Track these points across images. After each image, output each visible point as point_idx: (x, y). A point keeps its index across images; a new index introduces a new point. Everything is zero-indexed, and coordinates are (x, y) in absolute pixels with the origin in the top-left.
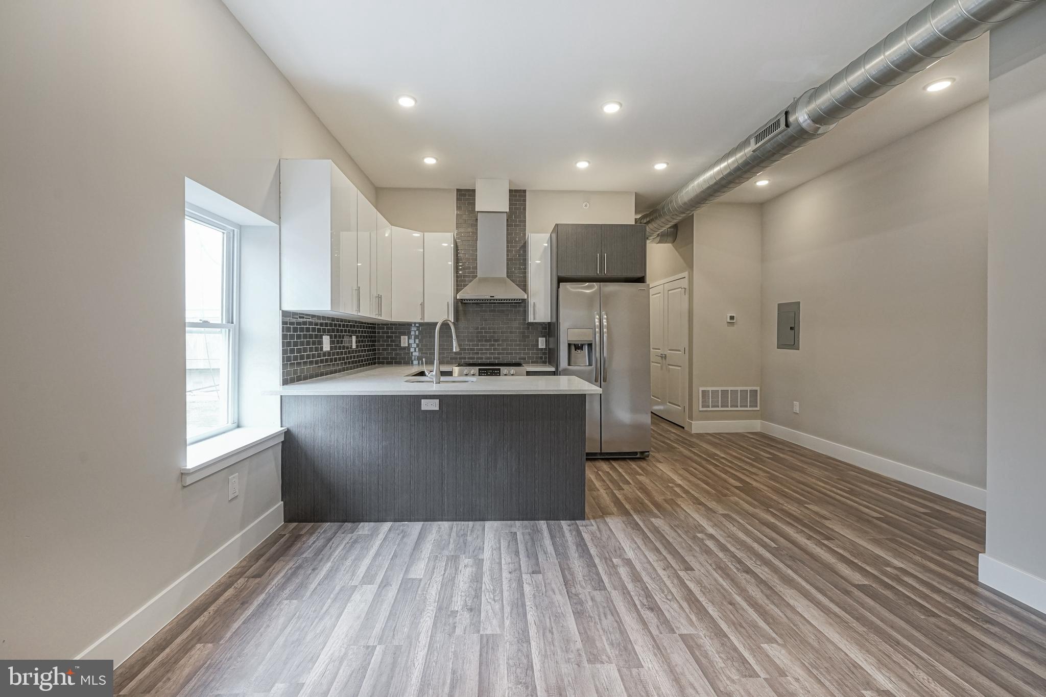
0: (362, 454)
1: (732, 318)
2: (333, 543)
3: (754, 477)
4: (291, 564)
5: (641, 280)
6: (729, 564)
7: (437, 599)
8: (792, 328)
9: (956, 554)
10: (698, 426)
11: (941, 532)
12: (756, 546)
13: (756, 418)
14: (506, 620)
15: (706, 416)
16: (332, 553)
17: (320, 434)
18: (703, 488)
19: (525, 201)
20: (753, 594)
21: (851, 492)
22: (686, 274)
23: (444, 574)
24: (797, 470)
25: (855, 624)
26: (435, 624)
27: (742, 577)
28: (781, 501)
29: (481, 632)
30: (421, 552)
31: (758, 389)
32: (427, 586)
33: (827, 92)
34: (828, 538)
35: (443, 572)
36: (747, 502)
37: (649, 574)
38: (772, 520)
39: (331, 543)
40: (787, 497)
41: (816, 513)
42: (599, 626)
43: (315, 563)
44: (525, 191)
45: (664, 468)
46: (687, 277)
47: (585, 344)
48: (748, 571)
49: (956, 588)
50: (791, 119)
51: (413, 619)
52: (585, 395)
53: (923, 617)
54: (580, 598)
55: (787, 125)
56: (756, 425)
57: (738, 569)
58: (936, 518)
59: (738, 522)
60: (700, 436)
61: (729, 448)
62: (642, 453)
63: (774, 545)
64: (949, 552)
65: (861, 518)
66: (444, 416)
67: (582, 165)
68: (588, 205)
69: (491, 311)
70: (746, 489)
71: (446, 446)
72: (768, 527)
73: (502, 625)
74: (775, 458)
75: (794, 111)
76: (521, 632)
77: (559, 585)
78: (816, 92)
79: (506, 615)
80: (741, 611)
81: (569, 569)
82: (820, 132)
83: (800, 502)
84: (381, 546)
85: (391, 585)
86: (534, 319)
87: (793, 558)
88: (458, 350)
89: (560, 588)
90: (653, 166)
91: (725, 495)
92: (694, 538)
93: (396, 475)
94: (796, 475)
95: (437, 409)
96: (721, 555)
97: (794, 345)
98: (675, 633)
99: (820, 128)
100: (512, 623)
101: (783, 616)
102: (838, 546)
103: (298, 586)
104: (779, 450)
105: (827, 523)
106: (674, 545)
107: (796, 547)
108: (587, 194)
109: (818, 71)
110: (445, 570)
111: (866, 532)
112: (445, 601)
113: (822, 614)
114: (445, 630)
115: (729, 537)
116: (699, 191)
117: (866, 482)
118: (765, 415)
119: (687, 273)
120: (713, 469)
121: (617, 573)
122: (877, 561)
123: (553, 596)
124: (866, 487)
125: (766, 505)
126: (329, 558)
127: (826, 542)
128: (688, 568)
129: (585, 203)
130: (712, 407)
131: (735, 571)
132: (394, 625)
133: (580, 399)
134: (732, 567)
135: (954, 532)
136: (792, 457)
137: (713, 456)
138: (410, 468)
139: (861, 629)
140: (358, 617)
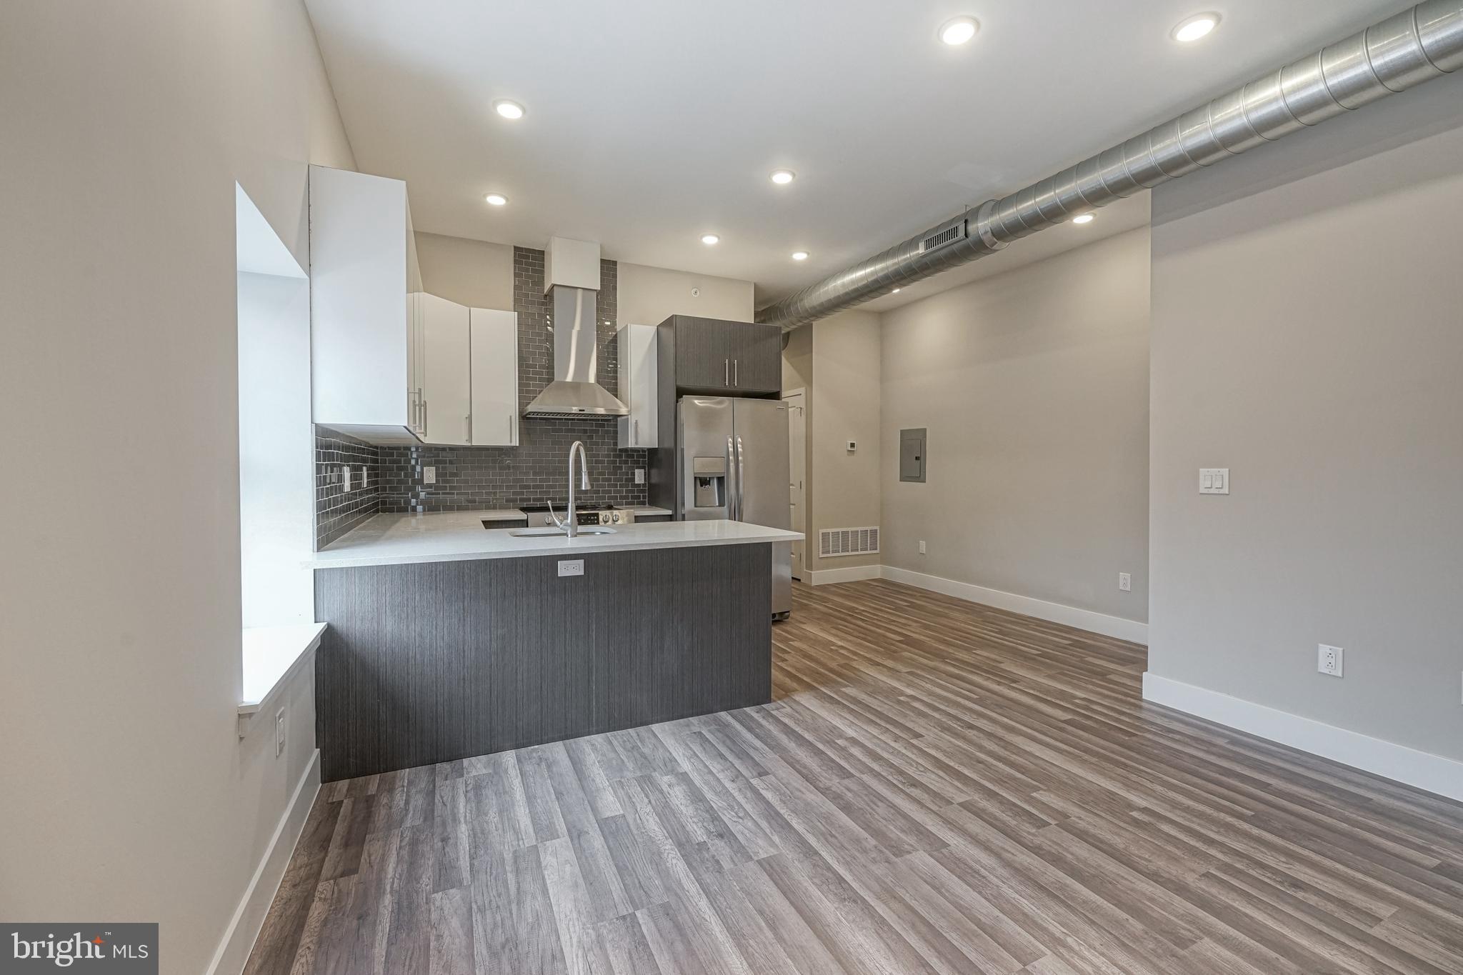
0: (464, 651)
1: (852, 445)
2: (442, 797)
3: (908, 628)
4: (395, 843)
5: (775, 396)
6: (950, 723)
7: (667, 835)
8: (917, 458)
9: (1112, 677)
10: (819, 577)
11: (1090, 659)
12: (960, 700)
13: (875, 563)
14: (773, 838)
15: (828, 564)
16: (452, 810)
17: (389, 628)
18: (867, 647)
19: (615, 276)
20: (991, 748)
21: (1000, 632)
22: (802, 390)
23: (650, 801)
24: (942, 616)
25: (1086, 757)
26: (689, 865)
27: (971, 734)
28: (951, 651)
29: (756, 858)
30: (593, 780)
31: (878, 528)
32: (639, 821)
33: (1013, 205)
34: (1015, 682)
35: (646, 800)
36: (920, 656)
37: (883, 749)
38: (957, 671)
39: (438, 797)
40: (954, 646)
41: (988, 658)
42: (876, 816)
43: (438, 830)
44: (615, 263)
45: (812, 629)
46: (803, 394)
47: (713, 478)
48: (971, 727)
49: (1133, 708)
50: (971, 228)
51: (654, 866)
52: (771, 543)
53: (1127, 738)
54: (834, 792)
55: (966, 235)
56: (876, 571)
57: (962, 727)
58: (1080, 648)
59: (928, 678)
60: (823, 588)
61: (864, 600)
62: (781, 614)
63: (976, 697)
64: (1108, 677)
65: (1026, 657)
66: (592, 583)
67: (710, 240)
68: (698, 293)
69: (568, 431)
70: (909, 642)
71: (594, 626)
72: (956, 678)
73: (773, 844)
74: (913, 605)
75: (976, 219)
76: (800, 845)
77: (800, 782)
78: (1001, 204)
79: (768, 831)
80: (993, 768)
81: (798, 762)
82: (995, 247)
83: (967, 649)
84: (526, 786)
85: (587, 833)
86: (636, 443)
87: (1001, 707)
88: (589, 488)
89: (804, 785)
90: (791, 255)
91: (895, 652)
92: (899, 702)
93: (519, 677)
94: (945, 621)
95: (582, 573)
96: (936, 715)
97: (920, 478)
98: (952, 803)
99: (996, 243)
100: (781, 837)
101: (1029, 763)
102: (1026, 687)
103: (438, 871)
104: (911, 596)
105: (1002, 666)
106: (885, 712)
107: (995, 694)
108: (697, 278)
109: (1001, 182)
110: (647, 796)
111: (1039, 670)
112: (678, 834)
113: (1057, 754)
114: (708, 867)
115: (930, 695)
116: (842, 292)
117: (1006, 621)
118: (885, 559)
119: (804, 388)
120: (863, 625)
121: (852, 755)
122: (1063, 695)
123: (804, 796)
124: (1009, 626)
125: (942, 657)
126: (455, 820)
127: (1014, 685)
128: (918, 736)
129: (695, 290)
130: (833, 552)
131: (959, 728)
132: (636, 881)
133: (765, 549)
134: (955, 726)
135: (1100, 658)
136: (927, 602)
137: (852, 609)
138: (541, 663)
139: (1094, 760)
140: (576, 885)
